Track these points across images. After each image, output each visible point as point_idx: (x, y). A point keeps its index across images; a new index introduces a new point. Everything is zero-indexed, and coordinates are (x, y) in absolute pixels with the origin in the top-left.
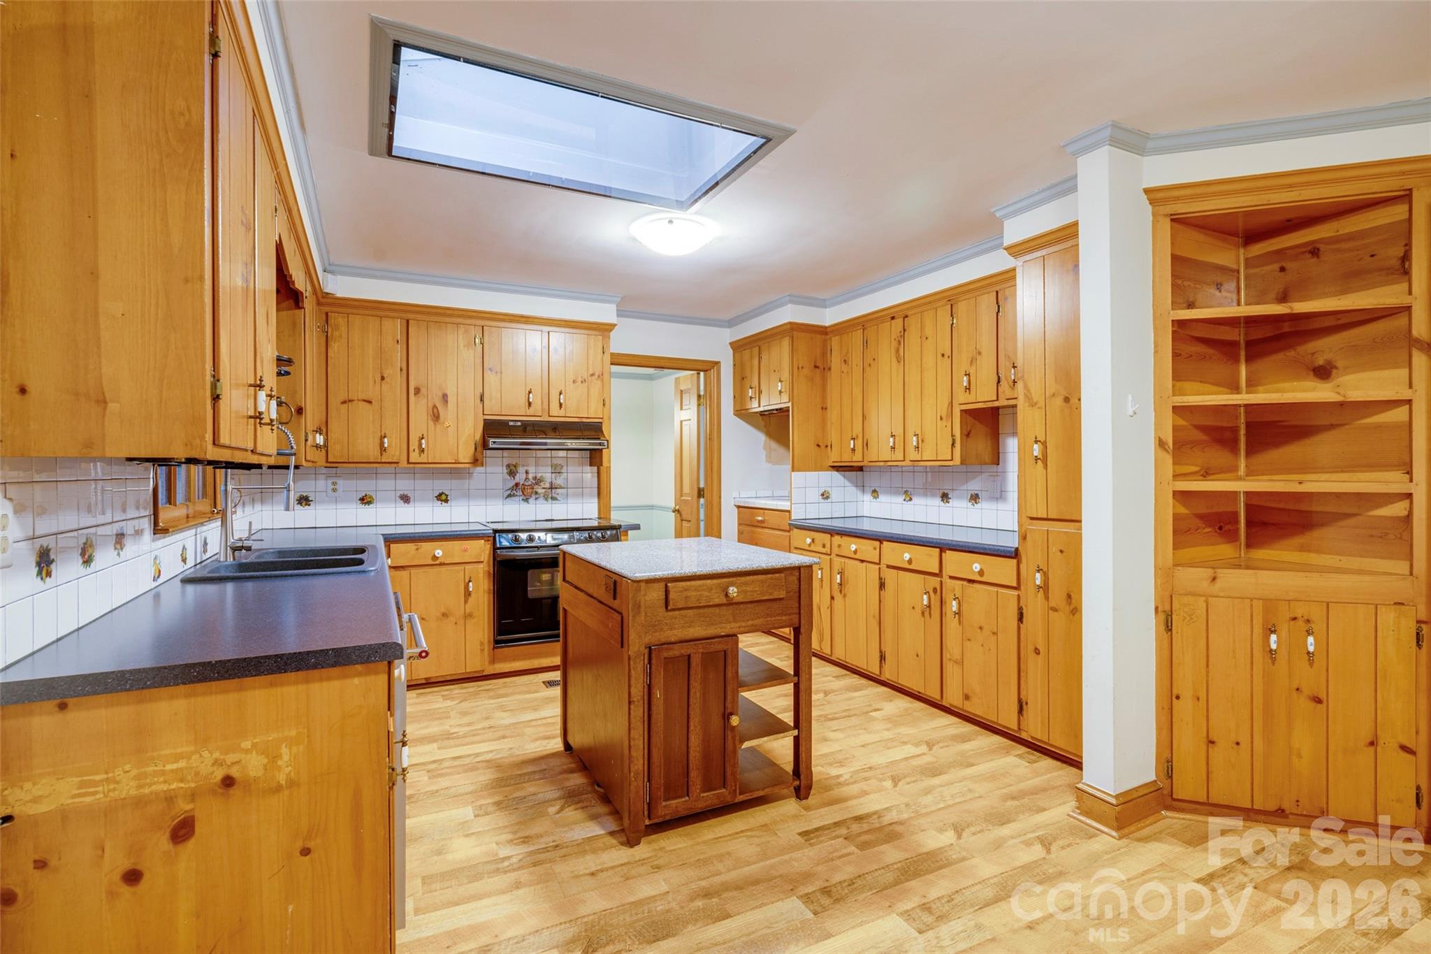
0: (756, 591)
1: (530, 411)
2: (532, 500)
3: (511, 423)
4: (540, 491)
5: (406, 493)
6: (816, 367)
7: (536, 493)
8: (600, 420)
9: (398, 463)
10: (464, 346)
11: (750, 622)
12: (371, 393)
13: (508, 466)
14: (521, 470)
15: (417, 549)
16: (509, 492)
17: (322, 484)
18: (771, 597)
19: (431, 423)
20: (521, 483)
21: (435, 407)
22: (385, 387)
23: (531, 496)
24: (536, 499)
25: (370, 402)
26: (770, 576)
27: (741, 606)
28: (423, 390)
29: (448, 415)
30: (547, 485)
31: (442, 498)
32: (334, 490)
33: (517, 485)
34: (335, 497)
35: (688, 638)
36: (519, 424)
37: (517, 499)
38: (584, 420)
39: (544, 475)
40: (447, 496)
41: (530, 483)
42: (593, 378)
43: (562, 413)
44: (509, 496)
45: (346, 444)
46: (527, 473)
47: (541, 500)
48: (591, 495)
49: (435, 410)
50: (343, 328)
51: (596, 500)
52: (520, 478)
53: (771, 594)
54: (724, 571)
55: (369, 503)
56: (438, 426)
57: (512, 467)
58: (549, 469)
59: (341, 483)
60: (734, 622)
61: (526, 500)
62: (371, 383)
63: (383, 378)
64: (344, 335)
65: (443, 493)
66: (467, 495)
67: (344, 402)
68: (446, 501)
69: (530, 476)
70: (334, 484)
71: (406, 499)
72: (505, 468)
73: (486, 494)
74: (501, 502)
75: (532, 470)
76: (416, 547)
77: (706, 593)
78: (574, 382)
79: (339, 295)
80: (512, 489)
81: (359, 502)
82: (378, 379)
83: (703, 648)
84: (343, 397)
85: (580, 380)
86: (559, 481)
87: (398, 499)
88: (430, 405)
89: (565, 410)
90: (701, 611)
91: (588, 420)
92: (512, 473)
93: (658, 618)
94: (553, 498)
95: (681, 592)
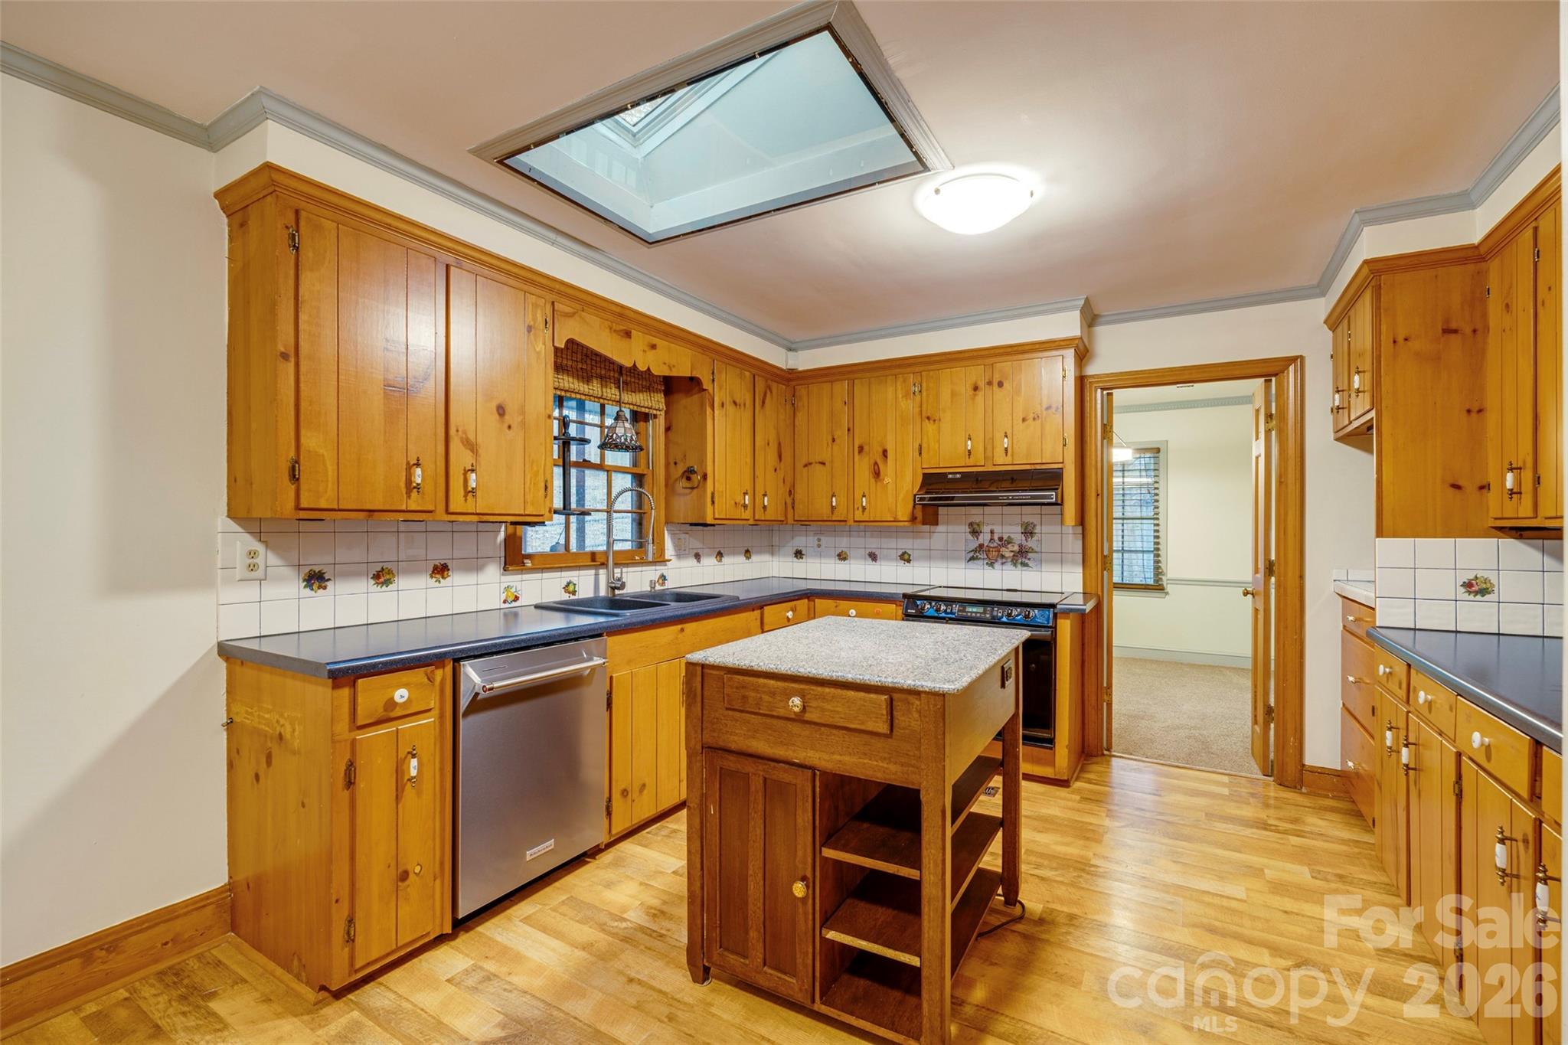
0: (838, 712)
1: (971, 462)
2: (997, 565)
3: (950, 476)
4: (1008, 554)
5: (874, 551)
6: (1448, 331)
7: (1003, 556)
8: (1060, 466)
9: (846, 521)
10: (902, 397)
11: (838, 757)
12: (825, 456)
13: (971, 524)
14: (986, 529)
15: (836, 607)
16: (972, 554)
17: (812, 540)
18: (863, 727)
19: (873, 480)
20: (986, 545)
21: (876, 463)
22: (836, 448)
23: (996, 561)
24: (1003, 564)
25: (824, 464)
26: (862, 694)
27: (823, 729)
28: (866, 448)
29: (889, 471)
30: (1016, 548)
31: (905, 558)
32: (819, 546)
33: (981, 546)
34: (820, 552)
35: (750, 751)
36: (958, 476)
37: (980, 562)
38: (1038, 467)
39: (1012, 536)
40: (910, 555)
41: (995, 545)
42: (1050, 411)
43: (1008, 460)
44: (972, 559)
45: (806, 504)
46: (992, 532)
47: (1009, 566)
48: (1073, 563)
49: (876, 467)
50: (805, 399)
51: (1081, 570)
52: (984, 538)
53: (863, 723)
54: (789, 673)
55: (845, 559)
56: (879, 483)
57: (975, 526)
58: (1019, 529)
59: (825, 540)
60: (812, 749)
61: (991, 565)
62: (825, 445)
63: (834, 440)
64: (806, 404)
65: (905, 553)
66: (930, 556)
67: (806, 466)
68: (909, 561)
69: (996, 537)
70: (819, 540)
71: (873, 557)
72: (967, 527)
73: (947, 555)
74: (962, 565)
75: (997, 529)
76: (835, 604)
77: (766, 698)
78: (1024, 420)
79: (800, 369)
80: (975, 551)
81: (837, 558)
82: (830, 441)
83: (764, 771)
84: (804, 461)
85: (1031, 416)
86: (1031, 543)
87: (867, 557)
88: (872, 462)
89: (1012, 456)
90: (768, 720)
91: (1044, 467)
92: (975, 533)
93: (717, 715)
94: (1024, 565)
95: (737, 688)
